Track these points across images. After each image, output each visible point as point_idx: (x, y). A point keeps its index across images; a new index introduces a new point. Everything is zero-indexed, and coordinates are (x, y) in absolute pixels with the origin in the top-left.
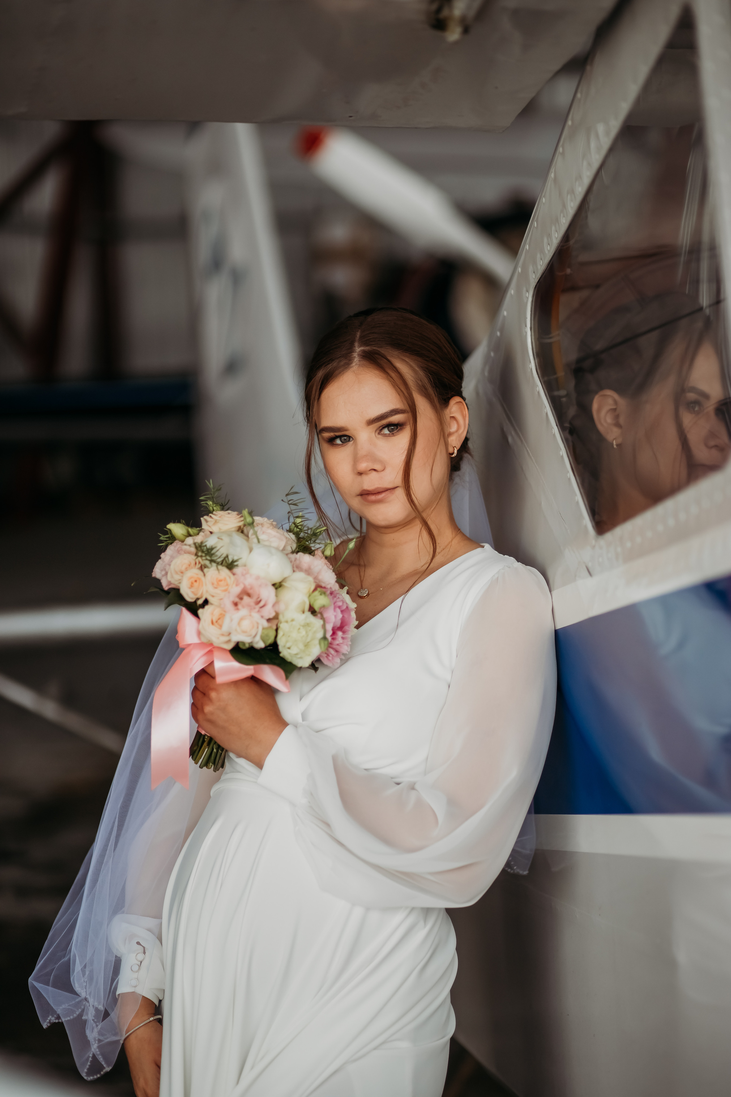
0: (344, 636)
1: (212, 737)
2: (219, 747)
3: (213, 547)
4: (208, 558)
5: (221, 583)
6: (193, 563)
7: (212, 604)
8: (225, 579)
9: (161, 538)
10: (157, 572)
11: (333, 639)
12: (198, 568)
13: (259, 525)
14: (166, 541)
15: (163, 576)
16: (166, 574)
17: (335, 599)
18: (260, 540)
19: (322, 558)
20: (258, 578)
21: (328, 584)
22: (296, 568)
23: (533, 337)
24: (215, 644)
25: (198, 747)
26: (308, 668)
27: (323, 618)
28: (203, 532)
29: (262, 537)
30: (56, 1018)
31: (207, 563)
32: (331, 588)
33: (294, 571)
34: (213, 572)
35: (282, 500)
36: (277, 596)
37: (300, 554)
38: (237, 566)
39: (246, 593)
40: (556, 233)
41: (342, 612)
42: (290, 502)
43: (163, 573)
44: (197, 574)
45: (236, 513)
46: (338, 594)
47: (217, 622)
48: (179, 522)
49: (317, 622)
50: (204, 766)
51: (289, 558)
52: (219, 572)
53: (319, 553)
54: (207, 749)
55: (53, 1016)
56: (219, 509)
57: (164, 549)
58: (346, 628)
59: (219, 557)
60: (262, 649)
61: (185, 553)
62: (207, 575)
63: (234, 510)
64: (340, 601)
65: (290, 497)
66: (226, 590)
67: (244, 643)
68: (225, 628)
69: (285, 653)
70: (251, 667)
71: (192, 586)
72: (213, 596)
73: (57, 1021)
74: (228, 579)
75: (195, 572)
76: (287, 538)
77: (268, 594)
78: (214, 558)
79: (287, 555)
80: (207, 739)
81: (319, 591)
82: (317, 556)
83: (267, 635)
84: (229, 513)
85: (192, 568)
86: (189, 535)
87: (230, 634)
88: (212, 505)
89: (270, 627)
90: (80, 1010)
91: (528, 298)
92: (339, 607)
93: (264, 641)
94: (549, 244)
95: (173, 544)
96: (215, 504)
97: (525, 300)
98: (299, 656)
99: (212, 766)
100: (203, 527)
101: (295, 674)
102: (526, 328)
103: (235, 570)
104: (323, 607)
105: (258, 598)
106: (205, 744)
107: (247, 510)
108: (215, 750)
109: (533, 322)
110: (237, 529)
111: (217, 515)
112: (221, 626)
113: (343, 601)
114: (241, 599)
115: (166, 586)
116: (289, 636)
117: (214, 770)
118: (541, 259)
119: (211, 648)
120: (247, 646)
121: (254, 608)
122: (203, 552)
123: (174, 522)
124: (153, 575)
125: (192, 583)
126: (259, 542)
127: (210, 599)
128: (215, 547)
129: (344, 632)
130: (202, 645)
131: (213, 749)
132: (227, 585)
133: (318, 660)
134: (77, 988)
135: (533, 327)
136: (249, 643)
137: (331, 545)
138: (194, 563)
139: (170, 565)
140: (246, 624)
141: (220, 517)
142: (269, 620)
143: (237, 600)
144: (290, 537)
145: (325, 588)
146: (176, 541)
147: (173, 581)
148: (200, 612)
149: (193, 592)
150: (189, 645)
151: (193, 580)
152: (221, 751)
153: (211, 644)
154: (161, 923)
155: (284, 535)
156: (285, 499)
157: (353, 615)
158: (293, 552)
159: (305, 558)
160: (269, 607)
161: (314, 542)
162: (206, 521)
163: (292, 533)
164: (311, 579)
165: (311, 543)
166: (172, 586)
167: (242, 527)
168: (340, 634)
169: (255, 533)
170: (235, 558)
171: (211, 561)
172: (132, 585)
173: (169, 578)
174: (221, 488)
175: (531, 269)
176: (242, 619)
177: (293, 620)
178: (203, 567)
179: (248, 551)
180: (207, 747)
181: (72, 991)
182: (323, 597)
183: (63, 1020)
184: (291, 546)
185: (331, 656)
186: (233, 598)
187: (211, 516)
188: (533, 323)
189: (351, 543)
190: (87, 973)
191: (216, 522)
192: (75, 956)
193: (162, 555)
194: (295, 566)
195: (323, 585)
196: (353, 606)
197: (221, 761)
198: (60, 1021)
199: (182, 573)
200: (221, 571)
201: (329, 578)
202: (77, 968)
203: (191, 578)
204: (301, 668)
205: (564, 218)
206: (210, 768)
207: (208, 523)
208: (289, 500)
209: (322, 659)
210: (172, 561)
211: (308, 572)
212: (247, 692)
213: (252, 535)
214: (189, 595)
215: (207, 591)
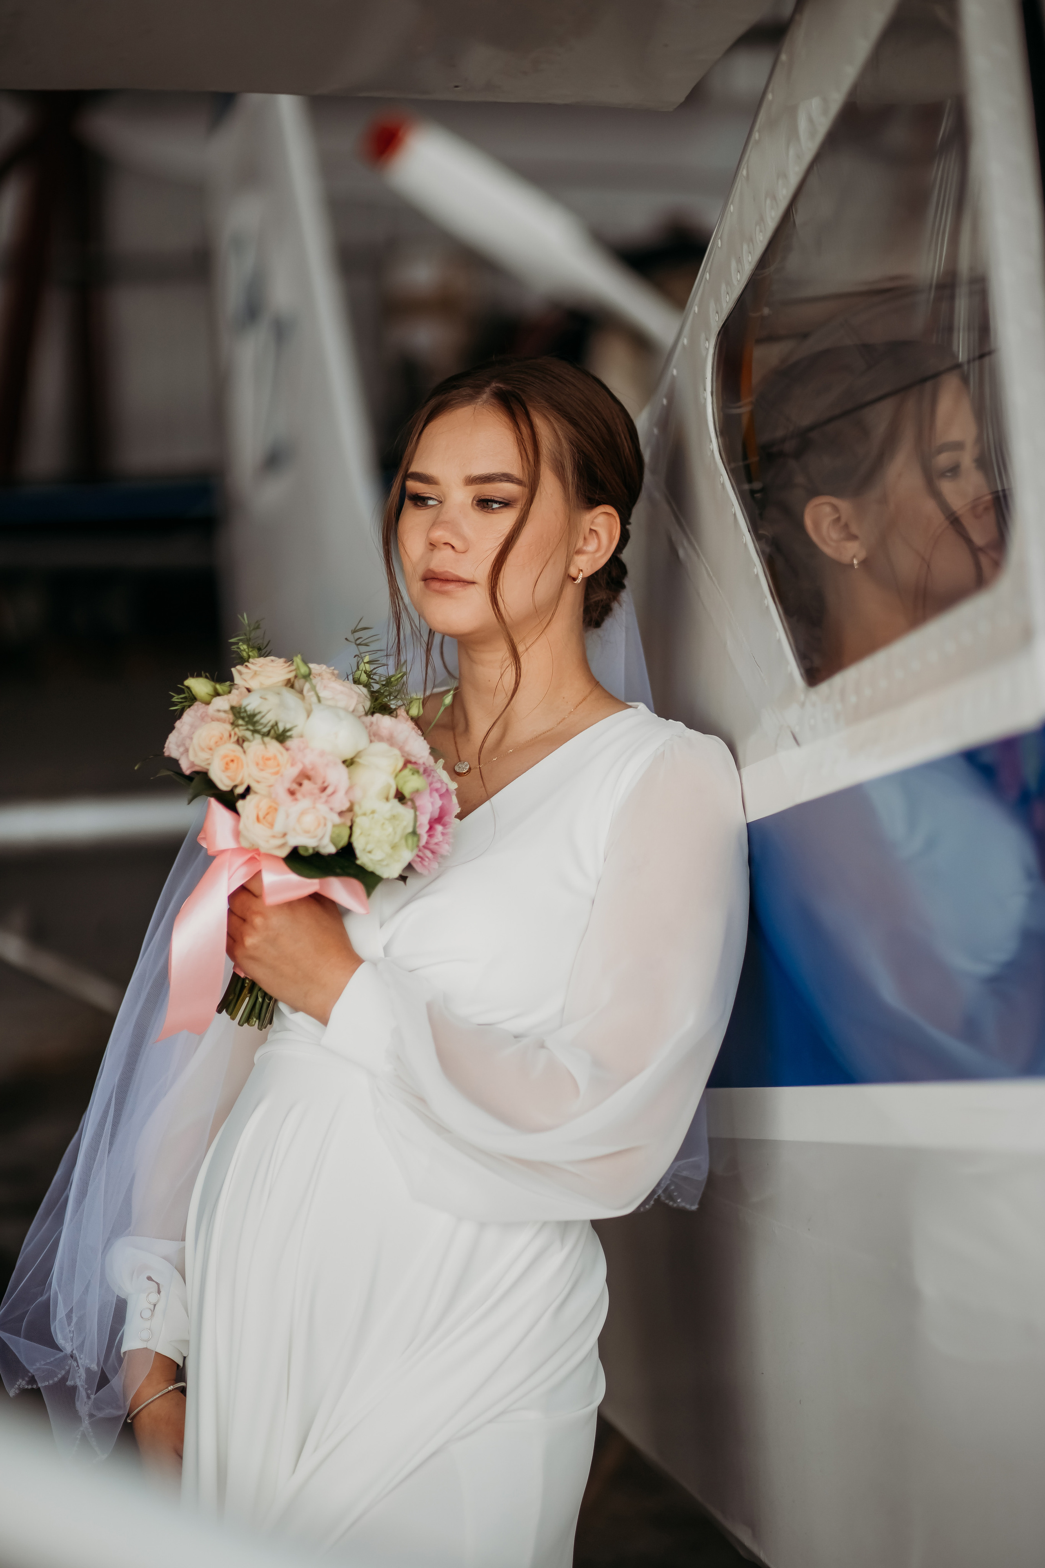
0: (445, 831)
1: (255, 981)
2: (265, 995)
3: (257, 711)
4: (251, 727)
5: (270, 763)
6: (226, 735)
7: (255, 793)
8: (275, 757)
9: (174, 699)
10: (172, 747)
11: (430, 836)
12: (234, 742)
13: (316, 677)
14: (181, 702)
15: (182, 754)
16: (187, 750)
17: (430, 778)
18: (321, 699)
19: (407, 720)
20: (322, 754)
21: (420, 758)
22: (374, 736)
23: (715, 405)
24: (262, 851)
25: (234, 996)
26: (397, 879)
27: (415, 808)
28: (237, 689)
29: (322, 694)
30: (28, 1383)
31: (248, 734)
32: (424, 764)
33: (371, 741)
34: (255, 745)
35: (346, 639)
36: (350, 778)
37: (377, 716)
38: (290, 737)
39: (304, 776)
40: (750, 255)
41: (441, 796)
42: (358, 642)
43: (182, 749)
44: (234, 751)
45: (282, 660)
46: (433, 770)
47: (264, 818)
48: (199, 675)
49: (406, 813)
50: (245, 1022)
51: (363, 723)
52: (266, 747)
53: (402, 712)
54: (248, 999)
55: (23, 1379)
56: (256, 655)
57: (179, 715)
58: (446, 819)
59: (265, 727)
60: (330, 856)
61: (213, 721)
62: (248, 751)
63: (280, 657)
64: (437, 782)
65: (357, 635)
66: (277, 773)
67: (306, 848)
68: (279, 827)
69: (364, 859)
70: (316, 881)
71: (227, 768)
72: (258, 782)
73: (30, 1387)
74: (279, 757)
75: (231, 748)
76: (356, 692)
77: (337, 776)
78: (259, 728)
79: (360, 717)
80: (247, 984)
81: (411, 770)
82: (400, 718)
83: (339, 836)
84: (272, 661)
85: (225, 743)
86: (217, 694)
87: (285, 835)
88: (247, 650)
89: (343, 824)
90: (63, 1372)
91: (708, 349)
92: (437, 790)
93: (335, 844)
94: (739, 272)
95: (192, 707)
96: (251, 648)
97: (704, 353)
98: (385, 863)
99: (255, 1022)
100: (236, 682)
101: (379, 890)
102: (705, 392)
103: (289, 743)
104: (417, 792)
105: (324, 782)
106: (246, 991)
107: (299, 656)
108: (260, 1000)
109: (714, 383)
110: (285, 682)
111: (256, 664)
112: (272, 825)
113: (442, 782)
114: (300, 785)
115: (188, 769)
116: (369, 835)
117: (259, 1027)
118: (728, 293)
119: (254, 855)
120: (311, 851)
121: (320, 797)
122: (243, 718)
123: (193, 676)
124: (166, 754)
125: (227, 764)
126: (319, 700)
127: (254, 786)
128: (259, 713)
129: (444, 825)
130: (241, 850)
131: (257, 998)
132: (278, 765)
133: (410, 867)
134: (60, 1340)
135: (714, 390)
136: (314, 848)
137: (418, 701)
138: (228, 735)
139: (191, 739)
140: (309, 820)
141: (260, 667)
142: (341, 814)
143: (295, 786)
144: (361, 693)
145: (415, 763)
146: (196, 703)
147: (197, 762)
148: (240, 804)
149: (229, 777)
150: (223, 852)
151: (228, 759)
152: (268, 1000)
153: (257, 851)
154: (184, 1248)
155: (351, 689)
156: (351, 638)
157: (455, 800)
158: (366, 714)
159: (384, 722)
160: (341, 794)
161: (396, 697)
162: (240, 673)
163: (362, 686)
164: (397, 752)
165: (390, 700)
166: (197, 769)
167: (292, 680)
168: (439, 828)
169: (313, 688)
170: (288, 726)
171: (255, 731)
172: (136, 768)
173: (192, 757)
174: (259, 625)
175: (712, 306)
176: (303, 813)
177: (373, 812)
178: (241, 741)
179: (305, 715)
180: (249, 995)
181: (53, 1345)
182: (416, 777)
183: (40, 1385)
184: (363, 704)
185: (427, 860)
186: (288, 784)
187: (246, 666)
188: (714, 386)
189: (446, 697)
190: (75, 1319)
191: (255, 674)
192: (56, 1293)
193: (178, 724)
194: (371, 734)
195: (413, 760)
196: (453, 786)
197: (268, 1015)
198: (35, 1387)
199: (211, 749)
200: (268, 746)
201: (419, 748)
202: (61, 1312)
203: (225, 756)
204: (388, 879)
205: (761, 234)
206: (254, 1025)
207: (244, 676)
208: (356, 638)
209: (415, 865)
210: (193, 733)
211: (391, 741)
212: (307, 918)
213: (309, 691)
214: (223, 782)
215: (250, 775)
